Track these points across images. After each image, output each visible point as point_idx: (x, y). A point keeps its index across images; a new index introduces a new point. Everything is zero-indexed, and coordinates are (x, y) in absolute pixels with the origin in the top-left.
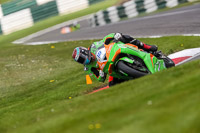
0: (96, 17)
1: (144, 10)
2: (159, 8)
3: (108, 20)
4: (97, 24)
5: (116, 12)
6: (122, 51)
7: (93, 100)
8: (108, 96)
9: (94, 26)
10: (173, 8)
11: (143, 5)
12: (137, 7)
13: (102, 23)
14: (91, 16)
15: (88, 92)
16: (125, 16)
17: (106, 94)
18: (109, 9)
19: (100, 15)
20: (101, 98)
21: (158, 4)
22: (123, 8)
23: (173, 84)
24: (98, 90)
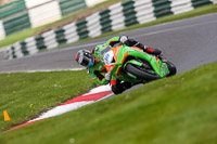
0: (13, 48)
1: (65, 40)
2: (81, 39)
3: (25, 52)
4: (15, 57)
5: (34, 43)
6: (130, 54)
7: (12, 138)
8: (27, 134)
9: (11, 58)
10: (96, 38)
11: (64, 35)
12: (57, 37)
13: (20, 55)
14: (9, 48)
15: (6, 129)
16: (45, 47)
17: (25, 132)
18: (27, 40)
19: (18, 47)
20: (20, 135)
21: (80, 34)
22: (43, 38)
23: (96, 120)
24: (17, 127)
